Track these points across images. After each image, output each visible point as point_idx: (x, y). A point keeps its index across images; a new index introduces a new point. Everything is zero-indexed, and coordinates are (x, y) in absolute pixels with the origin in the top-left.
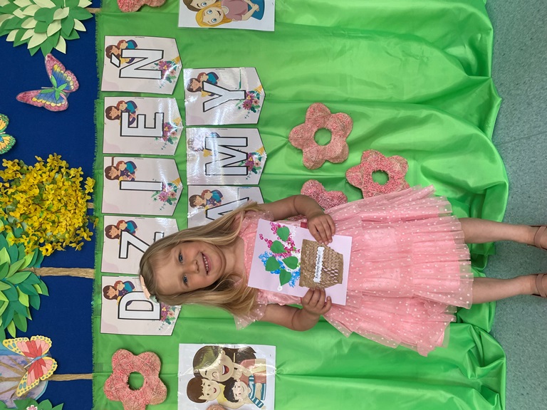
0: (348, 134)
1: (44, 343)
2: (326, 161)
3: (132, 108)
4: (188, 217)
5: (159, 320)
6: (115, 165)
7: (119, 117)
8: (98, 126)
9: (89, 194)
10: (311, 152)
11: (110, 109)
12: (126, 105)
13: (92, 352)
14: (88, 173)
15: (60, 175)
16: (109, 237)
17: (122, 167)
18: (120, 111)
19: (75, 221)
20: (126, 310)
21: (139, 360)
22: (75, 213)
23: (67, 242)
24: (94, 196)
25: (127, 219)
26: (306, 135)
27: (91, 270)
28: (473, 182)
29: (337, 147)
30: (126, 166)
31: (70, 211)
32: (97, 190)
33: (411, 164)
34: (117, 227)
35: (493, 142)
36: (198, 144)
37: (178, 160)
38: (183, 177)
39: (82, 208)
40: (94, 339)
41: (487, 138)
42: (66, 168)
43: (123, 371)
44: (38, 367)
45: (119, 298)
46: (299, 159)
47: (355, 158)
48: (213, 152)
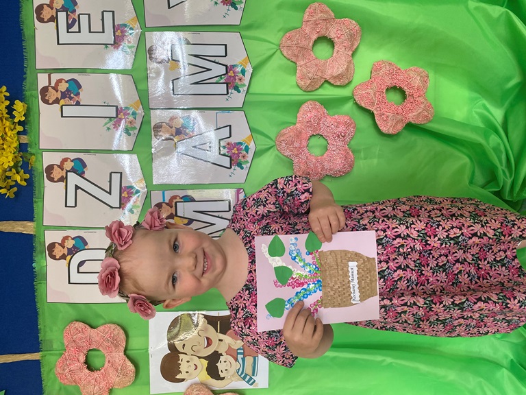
3: (70, 5)
4: (153, 150)
6: (53, 85)
7: (54, 19)
8: (27, 32)
9: (20, 123)
11: (40, 8)
12: (62, 2)
13: (37, 325)
14: (16, 94)
16: (52, 180)
17: (63, 87)
18: (54, 10)
19: (3, 159)
20: (78, 272)
21: (98, 334)
24: (27, 126)
26: (303, 43)
27: (29, 224)
30: (67, 85)
32: (31, 118)
34: (61, 167)
36: (161, 54)
37: (137, 77)
38: (144, 98)
39: (12, 143)
40: (40, 311)
43: (79, 349)
45: (69, 257)
48: (181, 63)
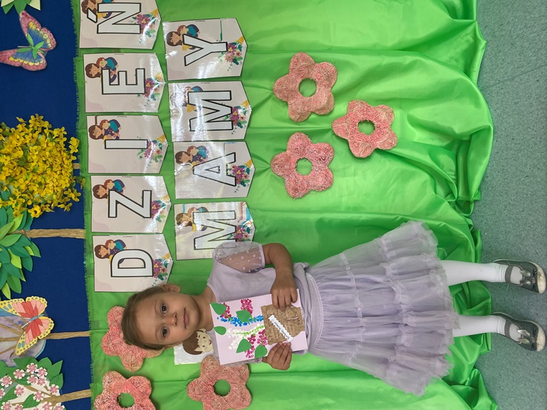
0: (333, 84)
1: (40, 303)
2: (312, 113)
3: (112, 65)
4: (175, 174)
5: (152, 276)
6: (98, 124)
7: (100, 75)
8: (79, 85)
9: (74, 154)
10: (297, 103)
11: (89, 66)
12: (106, 62)
13: (87, 309)
14: (72, 132)
15: (44, 136)
16: (98, 197)
17: (106, 126)
18: (100, 69)
19: (62, 182)
20: (119, 268)
22: (62, 174)
23: (55, 203)
24: (79, 156)
25: (114, 178)
26: (291, 86)
27: (81, 231)
28: (458, 128)
29: (322, 97)
30: (109, 124)
31: (56, 172)
32: (82, 150)
33: (398, 113)
34: (105, 187)
35: (478, 87)
37: (162, 116)
38: (167, 133)
39: (68, 169)
40: (89, 298)
41: (472, 82)
42: (49, 129)
44: (35, 327)
45: (111, 256)
46: (285, 112)
47: (341, 109)
48: (197, 107)
